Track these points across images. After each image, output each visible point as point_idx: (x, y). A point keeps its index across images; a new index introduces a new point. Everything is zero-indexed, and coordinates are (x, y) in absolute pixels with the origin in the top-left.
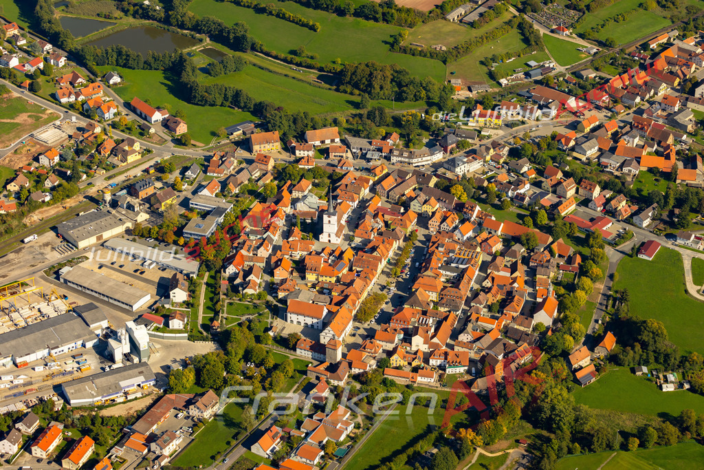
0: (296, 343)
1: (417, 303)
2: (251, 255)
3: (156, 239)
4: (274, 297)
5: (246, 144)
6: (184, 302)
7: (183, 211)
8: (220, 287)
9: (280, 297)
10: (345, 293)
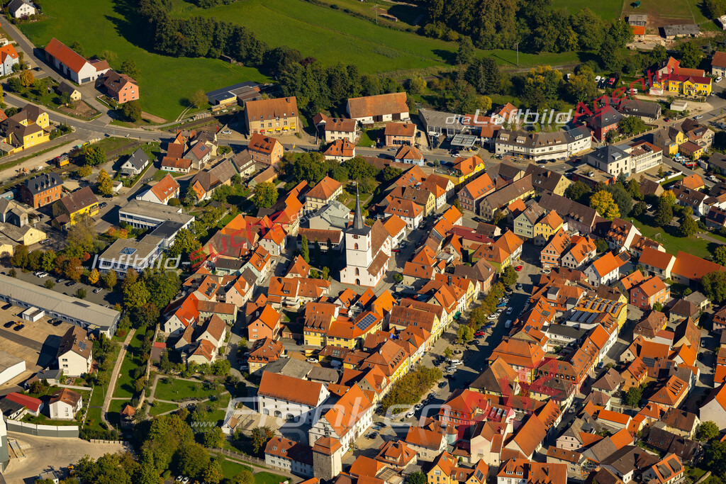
0: (265, 444)
1: (490, 384)
2: (213, 299)
3: (52, 273)
4: (242, 372)
5: (238, 121)
6: (83, 376)
7: (107, 228)
8: (149, 353)
9: (252, 371)
10: (365, 365)
